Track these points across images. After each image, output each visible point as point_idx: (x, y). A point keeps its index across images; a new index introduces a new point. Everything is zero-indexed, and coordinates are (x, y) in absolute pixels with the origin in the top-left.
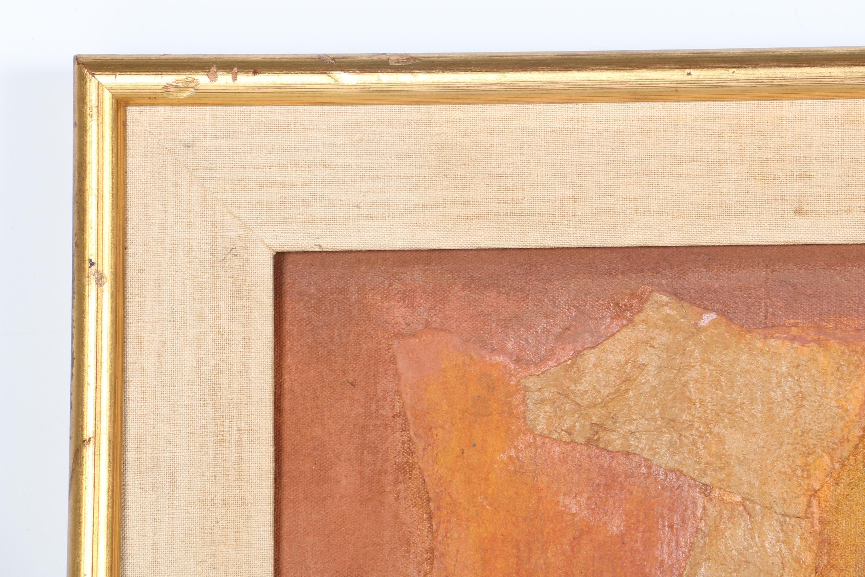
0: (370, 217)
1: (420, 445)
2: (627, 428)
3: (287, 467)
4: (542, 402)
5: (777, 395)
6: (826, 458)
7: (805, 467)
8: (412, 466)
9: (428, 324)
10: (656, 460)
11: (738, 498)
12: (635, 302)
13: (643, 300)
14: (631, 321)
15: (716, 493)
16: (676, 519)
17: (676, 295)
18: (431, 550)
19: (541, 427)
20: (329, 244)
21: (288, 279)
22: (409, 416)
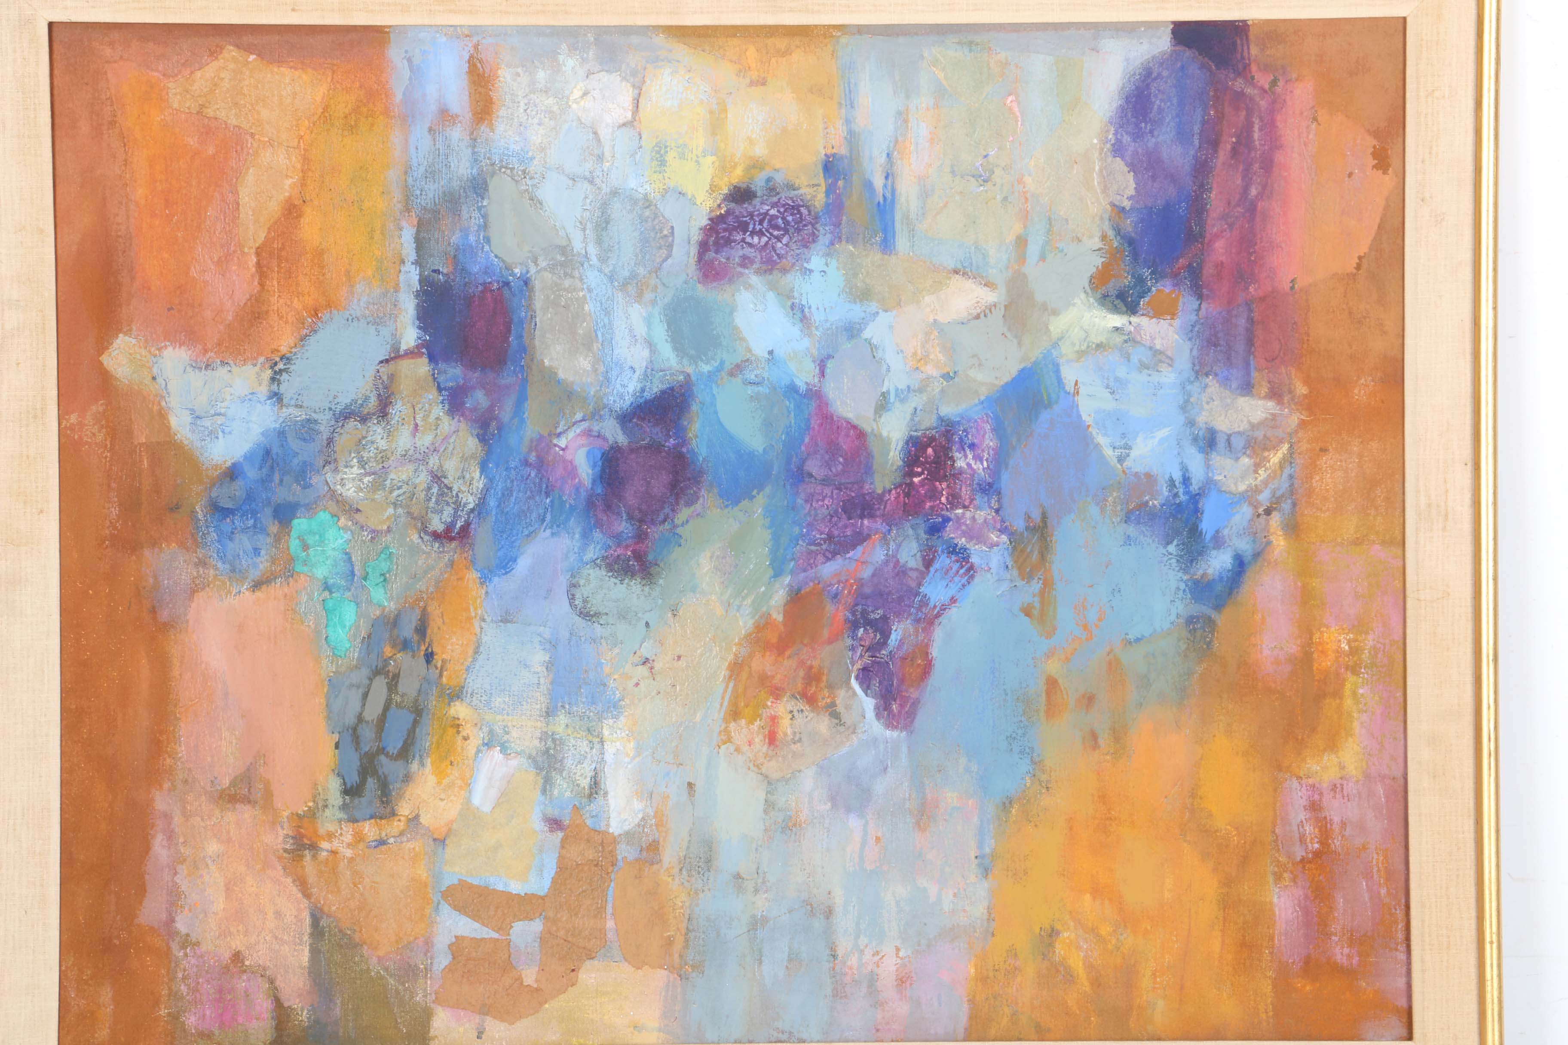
0: (93, 7)
1: (119, 113)
2: (216, 107)
3: (56, 121)
4: (176, 94)
5: (284, 93)
6: (307, 122)
7: (297, 126)
8: (116, 122)
9: (121, 57)
10: (229, 122)
11: (267, 139)
12: (218, 49)
13: (222, 48)
14: (216, 58)
15: (257, 137)
16: (239, 148)
17: (238, 46)
18: (126, 160)
19: (176, 106)
20: (74, 19)
21: (54, 34)
22: (114, 99)
